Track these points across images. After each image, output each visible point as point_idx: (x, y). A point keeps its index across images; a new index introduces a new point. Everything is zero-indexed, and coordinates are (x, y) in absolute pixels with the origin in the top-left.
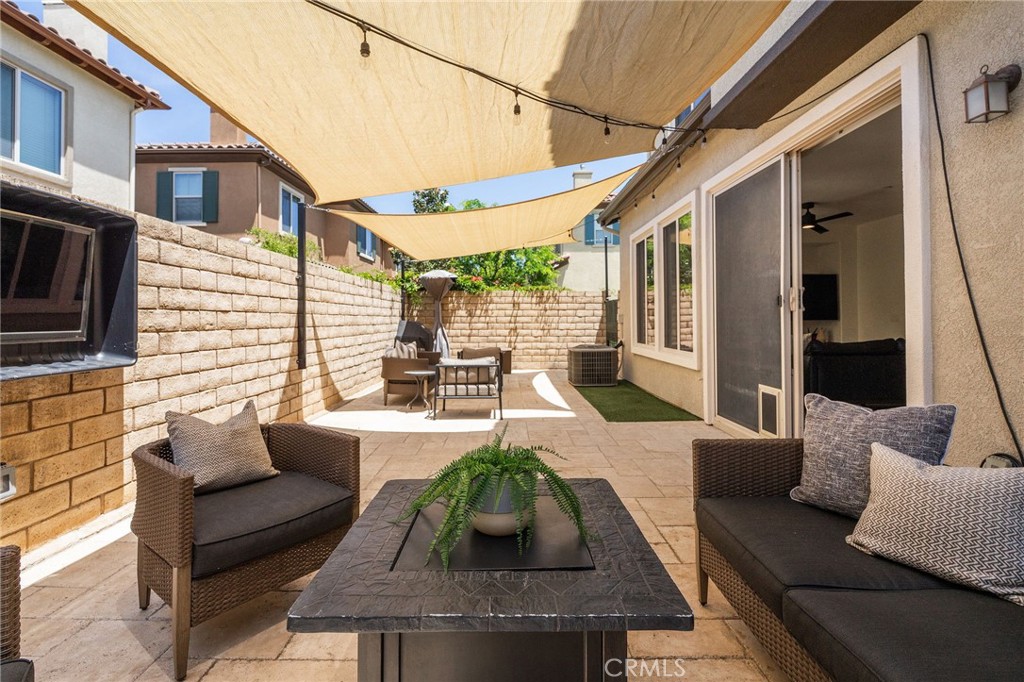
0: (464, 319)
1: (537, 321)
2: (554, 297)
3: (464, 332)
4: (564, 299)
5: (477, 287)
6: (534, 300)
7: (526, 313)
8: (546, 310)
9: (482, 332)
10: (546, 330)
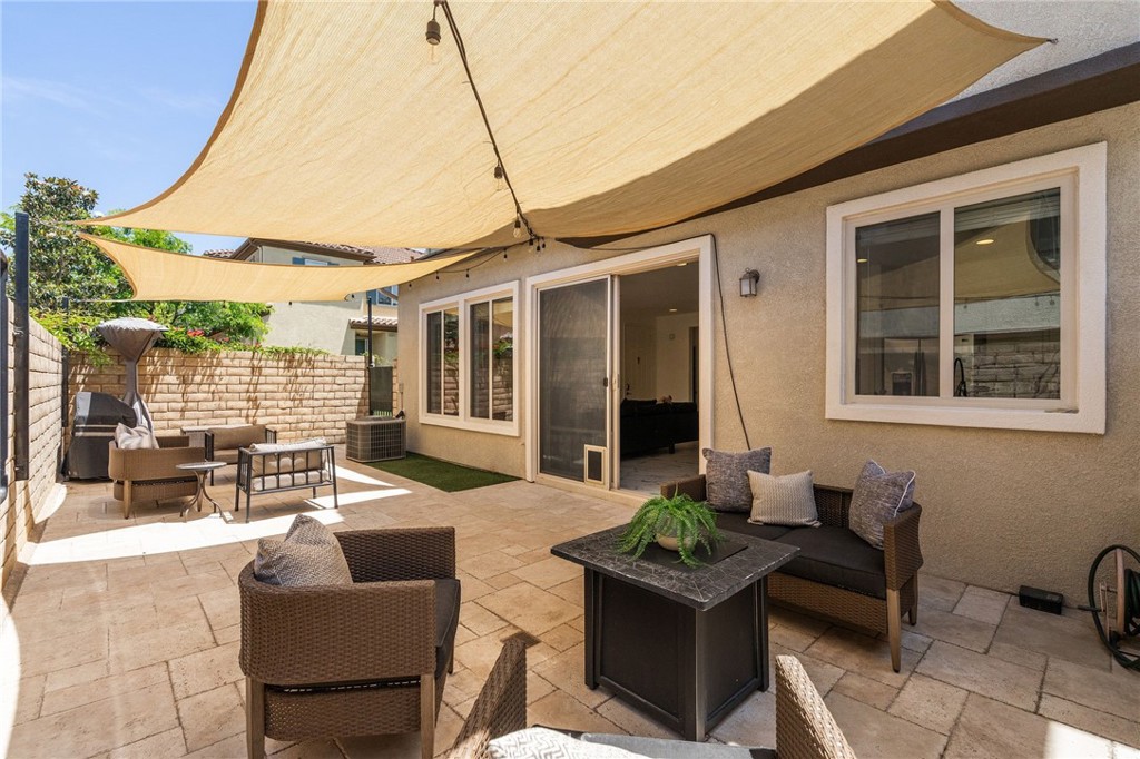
0: (173, 388)
1: (285, 390)
2: (309, 361)
3: (173, 405)
4: (320, 364)
5: (197, 345)
6: (282, 364)
7: (269, 379)
8: (297, 376)
9: (203, 405)
10: (298, 400)
